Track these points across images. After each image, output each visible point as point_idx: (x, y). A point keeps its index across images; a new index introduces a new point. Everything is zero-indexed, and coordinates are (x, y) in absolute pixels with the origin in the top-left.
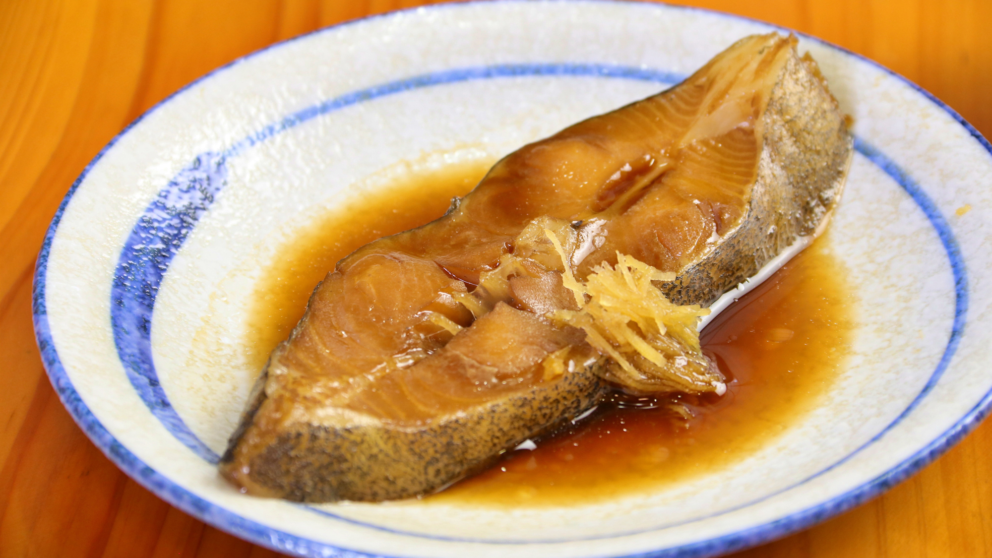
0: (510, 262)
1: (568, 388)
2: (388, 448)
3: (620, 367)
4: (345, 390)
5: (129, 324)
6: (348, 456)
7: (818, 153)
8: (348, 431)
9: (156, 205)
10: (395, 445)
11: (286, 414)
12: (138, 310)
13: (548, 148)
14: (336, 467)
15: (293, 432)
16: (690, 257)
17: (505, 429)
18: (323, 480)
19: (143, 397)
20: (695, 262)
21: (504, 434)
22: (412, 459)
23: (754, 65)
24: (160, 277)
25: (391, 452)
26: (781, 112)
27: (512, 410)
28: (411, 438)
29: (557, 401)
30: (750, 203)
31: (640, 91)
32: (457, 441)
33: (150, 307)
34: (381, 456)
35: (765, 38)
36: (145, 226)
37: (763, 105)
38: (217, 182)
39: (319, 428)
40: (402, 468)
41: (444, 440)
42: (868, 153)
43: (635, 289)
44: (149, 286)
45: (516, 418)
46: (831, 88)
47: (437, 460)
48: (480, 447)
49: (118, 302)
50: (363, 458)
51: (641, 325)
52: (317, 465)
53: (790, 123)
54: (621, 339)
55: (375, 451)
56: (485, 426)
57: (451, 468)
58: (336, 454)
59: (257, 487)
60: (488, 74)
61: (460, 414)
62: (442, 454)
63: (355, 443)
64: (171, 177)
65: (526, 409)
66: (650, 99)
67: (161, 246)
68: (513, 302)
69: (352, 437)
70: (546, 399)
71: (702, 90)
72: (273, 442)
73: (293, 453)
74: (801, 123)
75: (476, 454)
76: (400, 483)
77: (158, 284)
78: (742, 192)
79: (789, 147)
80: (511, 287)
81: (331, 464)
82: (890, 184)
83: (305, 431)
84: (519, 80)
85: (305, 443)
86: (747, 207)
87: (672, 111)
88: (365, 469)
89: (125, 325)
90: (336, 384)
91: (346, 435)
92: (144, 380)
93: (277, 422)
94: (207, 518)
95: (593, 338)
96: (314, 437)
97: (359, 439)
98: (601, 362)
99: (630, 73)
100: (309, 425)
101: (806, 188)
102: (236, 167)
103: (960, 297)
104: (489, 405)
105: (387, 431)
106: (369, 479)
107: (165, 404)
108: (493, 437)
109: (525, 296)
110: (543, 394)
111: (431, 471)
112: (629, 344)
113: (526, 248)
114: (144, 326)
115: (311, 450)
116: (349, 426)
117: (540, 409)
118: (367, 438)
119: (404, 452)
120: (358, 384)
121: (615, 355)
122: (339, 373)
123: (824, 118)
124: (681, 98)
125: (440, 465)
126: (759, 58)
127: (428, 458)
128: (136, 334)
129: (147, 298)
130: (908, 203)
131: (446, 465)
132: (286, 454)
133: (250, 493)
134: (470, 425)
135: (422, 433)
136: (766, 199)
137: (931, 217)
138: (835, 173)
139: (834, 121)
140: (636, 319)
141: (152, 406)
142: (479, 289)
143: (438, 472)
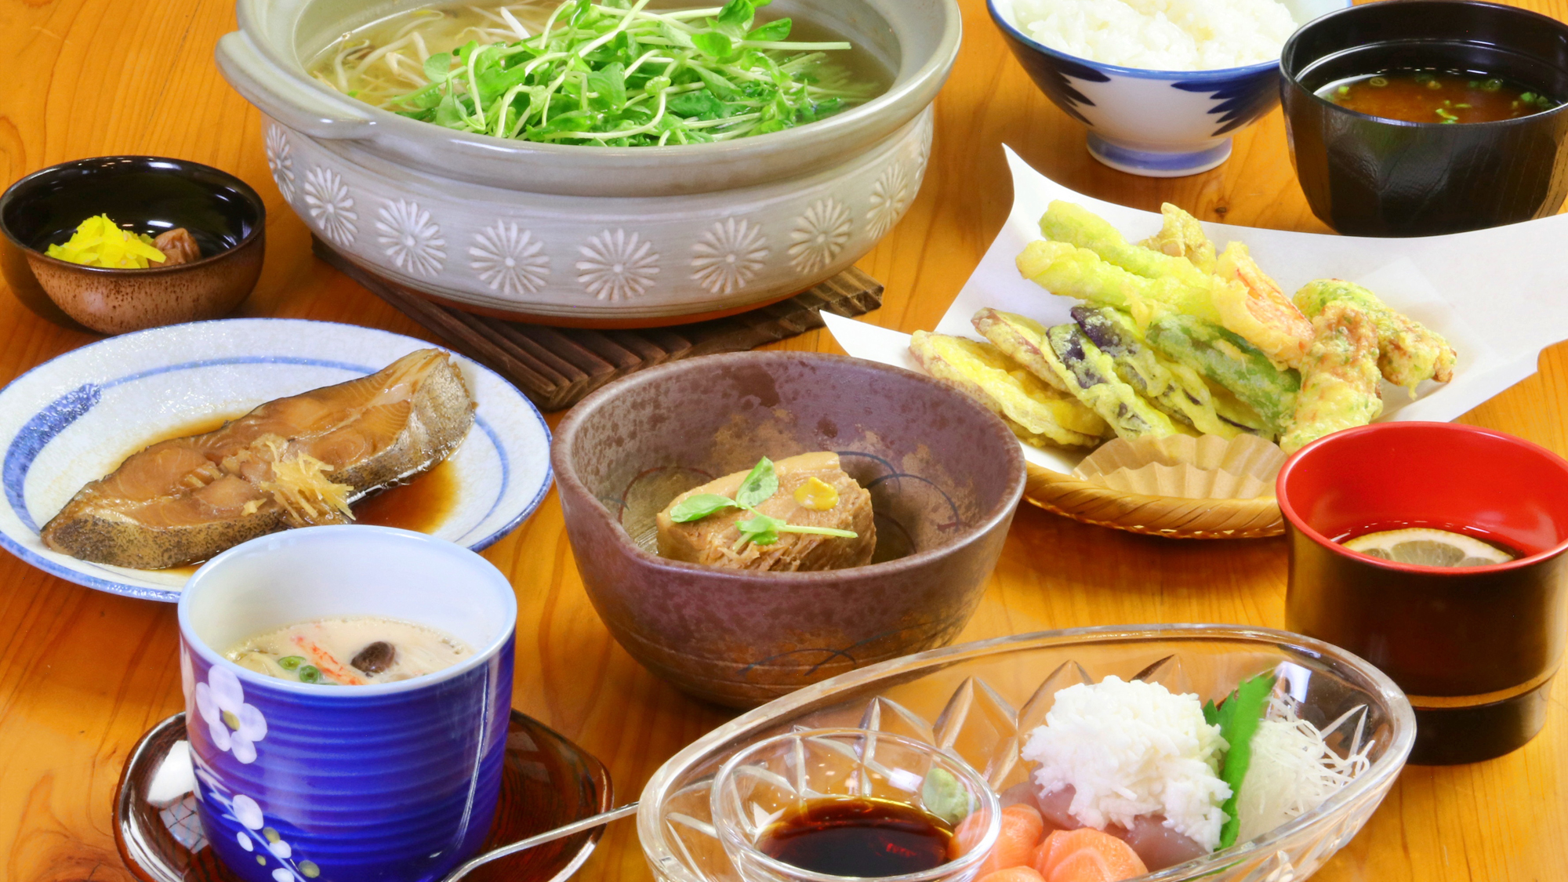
0: (243, 455)
1: (257, 522)
2: (141, 538)
3: (292, 516)
4: (123, 505)
5: (15, 466)
6: (115, 538)
7: (449, 419)
8: (116, 523)
9: (51, 407)
10: (145, 537)
11: (80, 509)
12: (23, 460)
13: (291, 400)
14: (107, 543)
15: (83, 519)
16: (351, 463)
17: (216, 539)
18: (97, 548)
19: (10, 501)
20: (353, 466)
21: (215, 542)
22: (155, 547)
23: (419, 365)
24: (43, 446)
25: (142, 540)
26: (428, 392)
27: (220, 529)
28: (156, 534)
29: (250, 529)
30: (397, 440)
31: (353, 376)
32: (184, 541)
33: (31, 460)
34: (135, 542)
35: (429, 350)
36: (41, 418)
37: (418, 387)
38: (93, 401)
39: (99, 519)
40: (147, 550)
41: (176, 539)
42: (481, 424)
43: (304, 472)
44: (34, 449)
45: (222, 534)
46: (466, 384)
47: (171, 550)
48: (198, 547)
49: (11, 454)
50: (124, 541)
51: (307, 493)
52: (95, 540)
53: (433, 399)
54: (293, 499)
55: (132, 538)
56: (202, 536)
57: (179, 556)
58: (108, 535)
59: (56, 545)
60: (276, 360)
61: (188, 527)
62: (174, 547)
63: (120, 532)
64: (64, 394)
65: (230, 530)
66: (358, 380)
67: (47, 430)
68: (241, 476)
69: (119, 528)
70: (243, 526)
71: (389, 376)
72: (70, 522)
73: (81, 531)
74: (440, 401)
75: (196, 551)
76: (146, 559)
77: (40, 449)
78: (394, 434)
79: (431, 413)
80: (241, 467)
81: (104, 540)
82: (488, 442)
83: (90, 519)
84: (293, 366)
85: (89, 525)
86: (395, 441)
87: (370, 388)
88: (125, 547)
89: (12, 466)
90: (118, 501)
91: (115, 526)
92: (14, 494)
93: (76, 512)
94: (24, 558)
95: (278, 498)
96: (95, 524)
97: (123, 530)
98: (281, 511)
99: (344, 367)
100: (94, 517)
101: (438, 438)
102: (106, 396)
103: (499, 499)
104: (206, 524)
105: (141, 528)
106: (127, 554)
107: (23, 506)
108: (207, 543)
109: (247, 472)
110: (241, 523)
111: (166, 556)
112: (298, 504)
113: (256, 448)
114: (24, 469)
115: (92, 531)
116: (118, 521)
117: (239, 532)
118: (127, 530)
119: (151, 542)
120: (134, 506)
121: (289, 508)
122: (123, 497)
123: (457, 400)
124: (377, 381)
125: (172, 553)
126: (425, 361)
127: (164, 548)
128: (18, 471)
129: (31, 454)
130: (494, 453)
131: (176, 554)
132: (76, 530)
133: (53, 550)
134: (194, 533)
135: (163, 533)
136: (408, 440)
137: (502, 459)
138: (462, 432)
139: (465, 403)
140: (303, 489)
141: (13, 505)
142: (221, 466)
143: (170, 557)
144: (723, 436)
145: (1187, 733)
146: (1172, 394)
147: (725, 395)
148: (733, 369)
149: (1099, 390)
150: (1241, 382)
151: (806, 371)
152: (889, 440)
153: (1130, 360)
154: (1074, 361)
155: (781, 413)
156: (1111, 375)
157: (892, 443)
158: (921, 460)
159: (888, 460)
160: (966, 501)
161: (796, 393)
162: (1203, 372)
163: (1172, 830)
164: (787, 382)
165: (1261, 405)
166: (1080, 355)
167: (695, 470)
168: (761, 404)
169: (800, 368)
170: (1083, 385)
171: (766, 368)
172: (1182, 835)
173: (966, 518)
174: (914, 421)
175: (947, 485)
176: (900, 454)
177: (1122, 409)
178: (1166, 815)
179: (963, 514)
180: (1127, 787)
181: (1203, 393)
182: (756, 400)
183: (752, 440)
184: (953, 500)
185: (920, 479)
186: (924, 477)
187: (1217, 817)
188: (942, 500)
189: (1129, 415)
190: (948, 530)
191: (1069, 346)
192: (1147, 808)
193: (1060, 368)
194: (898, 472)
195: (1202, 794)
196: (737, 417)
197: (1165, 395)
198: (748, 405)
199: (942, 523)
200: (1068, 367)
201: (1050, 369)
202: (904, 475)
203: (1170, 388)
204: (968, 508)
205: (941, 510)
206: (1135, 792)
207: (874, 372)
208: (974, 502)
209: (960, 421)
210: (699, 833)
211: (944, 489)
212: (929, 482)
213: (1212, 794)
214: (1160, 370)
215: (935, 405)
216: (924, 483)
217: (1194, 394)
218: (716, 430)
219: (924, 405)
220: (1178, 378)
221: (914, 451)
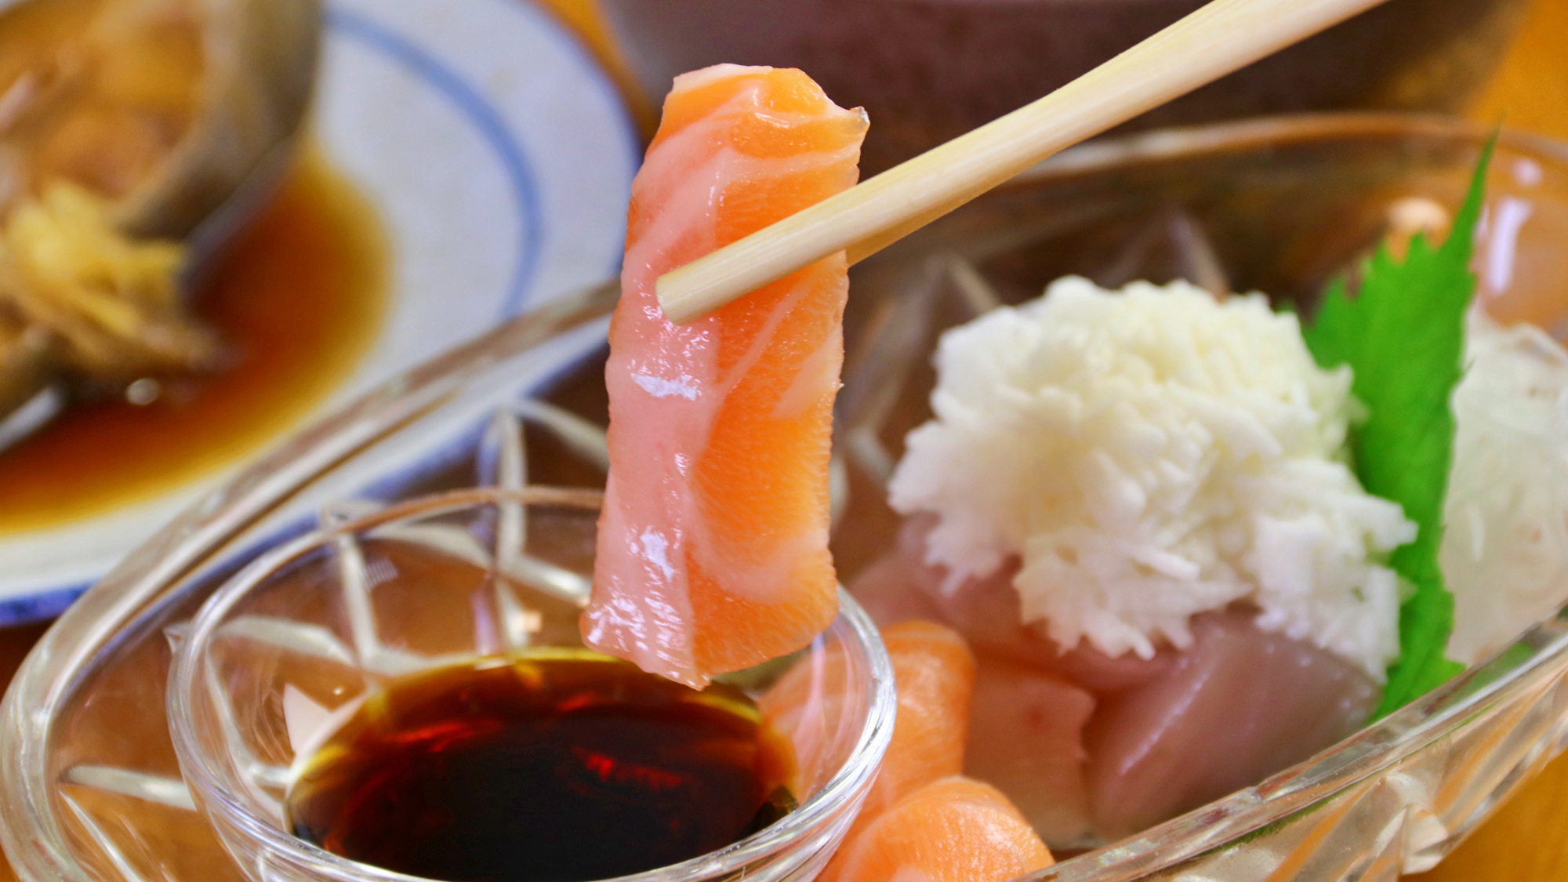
145: (1286, 398)
163: (1278, 636)
172: (1306, 645)
178: (1262, 601)
180: (1170, 549)
187: (1385, 589)
192: (1221, 591)
195: (1348, 543)
206: (1189, 558)
210: (139, 806)
213: (1367, 538)
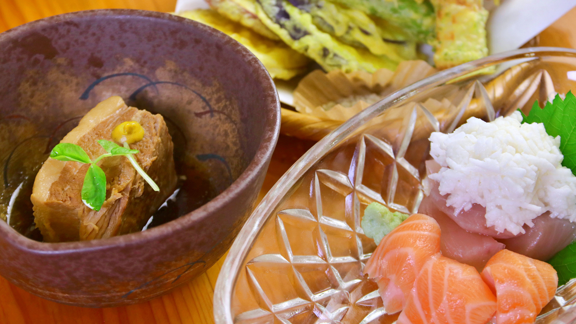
144: (25, 87)
146: (352, 32)
147: (19, 60)
148: (20, 40)
149: (306, 41)
150: (395, 16)
151: (73, 28)
152: (142, 61)
153: (320, 13)
154: (283, 21)
155: (61, 60)
156: (312, 28)
157: (145, 62)
158: (170, 71)
159: (145, 74)
160: (215, 96)
161: (68, 44)
162: (368, 12)
164: (59, 38)
165: (409, 27)
166: (286, 15)
167: (11, 117)
168: (45, 58)
169: (67, 27)
170: (294, 38)
171: (43, 33)
173: (219, 107)
174: (159, 46)
175: (195, 86)
176: (153, 69)
177: (325, 52)
179: (215, 105)
181: (371, 27)
182: (41, 57)
183: (45, 84)
184: (203, 95)
185: (173, 83)
186: (175, 81)
188: (193, 96)
189: (331, 55)
190: (204, 116)
191: (277, 10)
193: (275, 27)
194: (154, 81)
196: (31, 72)
197: (347, 33)
198: (37, 61)
199: (198, 111)
200: (282, 26)
201: (267, 28)
202: (159, 83)
203: (350, 28)
204: (218, 100)
205: (195, 103)
207: (121, 17)
208: (223, 97)
209: (197, 42)
211: (193, 88)
212: (179, 85)
214: (342, 17)
215: (174, 33)
216: (175, 86)
217: (365, 28)
218: (19, 85)
219: (165, 34)
220: (352, 19)
221: (163, 65)
